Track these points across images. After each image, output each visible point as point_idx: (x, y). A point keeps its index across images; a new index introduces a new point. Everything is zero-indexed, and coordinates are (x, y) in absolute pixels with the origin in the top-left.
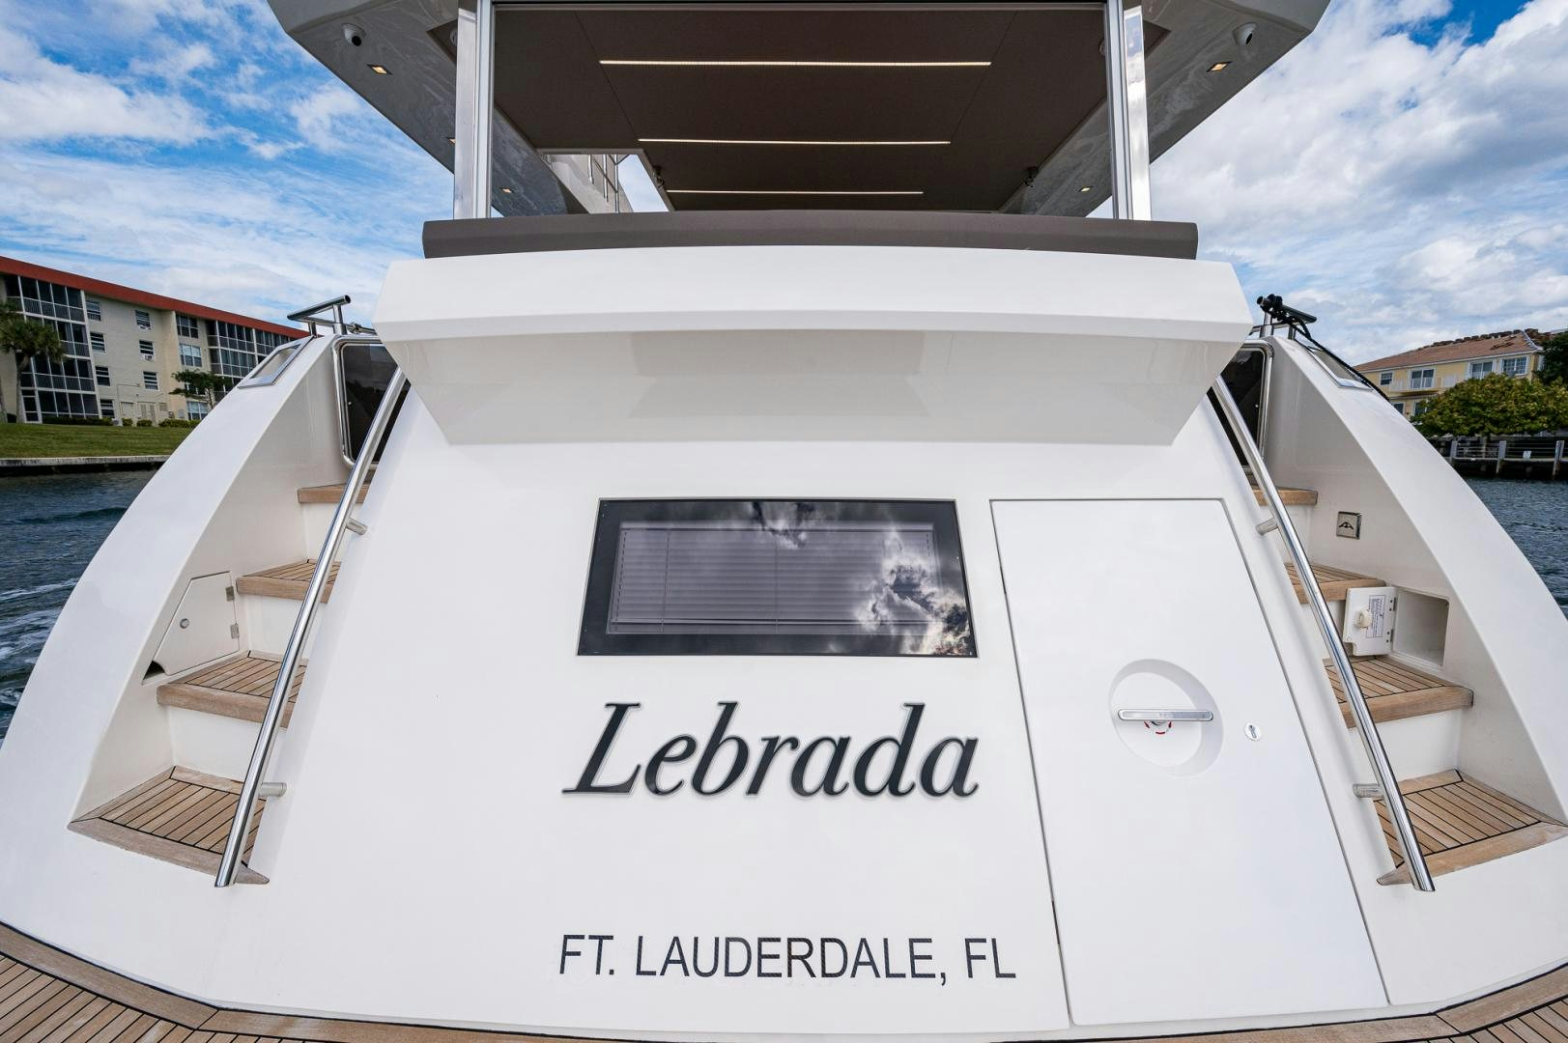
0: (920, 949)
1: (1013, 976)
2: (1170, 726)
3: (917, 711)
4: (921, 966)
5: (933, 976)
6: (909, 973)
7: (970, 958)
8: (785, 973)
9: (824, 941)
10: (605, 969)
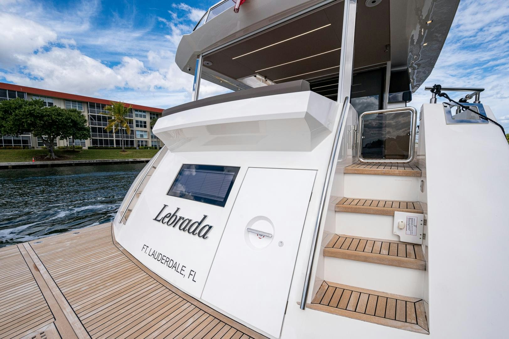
0: (184, 268)
1: (195, 282)
2: (264, 237)
3: (205, 217)
4: (182, 272)
5: (183, 275)
6: (180, 272)
7: (190, 274)
8: (164, 263)
9: (171, 260)
10: (146, 252)
